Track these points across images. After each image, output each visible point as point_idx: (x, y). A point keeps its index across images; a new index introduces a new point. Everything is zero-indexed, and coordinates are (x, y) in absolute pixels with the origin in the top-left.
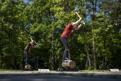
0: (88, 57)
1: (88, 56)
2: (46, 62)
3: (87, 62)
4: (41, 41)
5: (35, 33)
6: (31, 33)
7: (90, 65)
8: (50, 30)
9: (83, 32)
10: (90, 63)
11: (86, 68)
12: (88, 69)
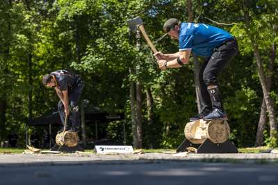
0: (267, 102)
1: (266, 97)
2: (112, 120)
3: (262, 120)
4: (95, 45)
5: (75, 17)
6: (59, 18)
7: (272, 129)
8: (130, 6)
9: (246, 13)
10: (271, 123)
11: (257, 141)
12: (265, 145)
